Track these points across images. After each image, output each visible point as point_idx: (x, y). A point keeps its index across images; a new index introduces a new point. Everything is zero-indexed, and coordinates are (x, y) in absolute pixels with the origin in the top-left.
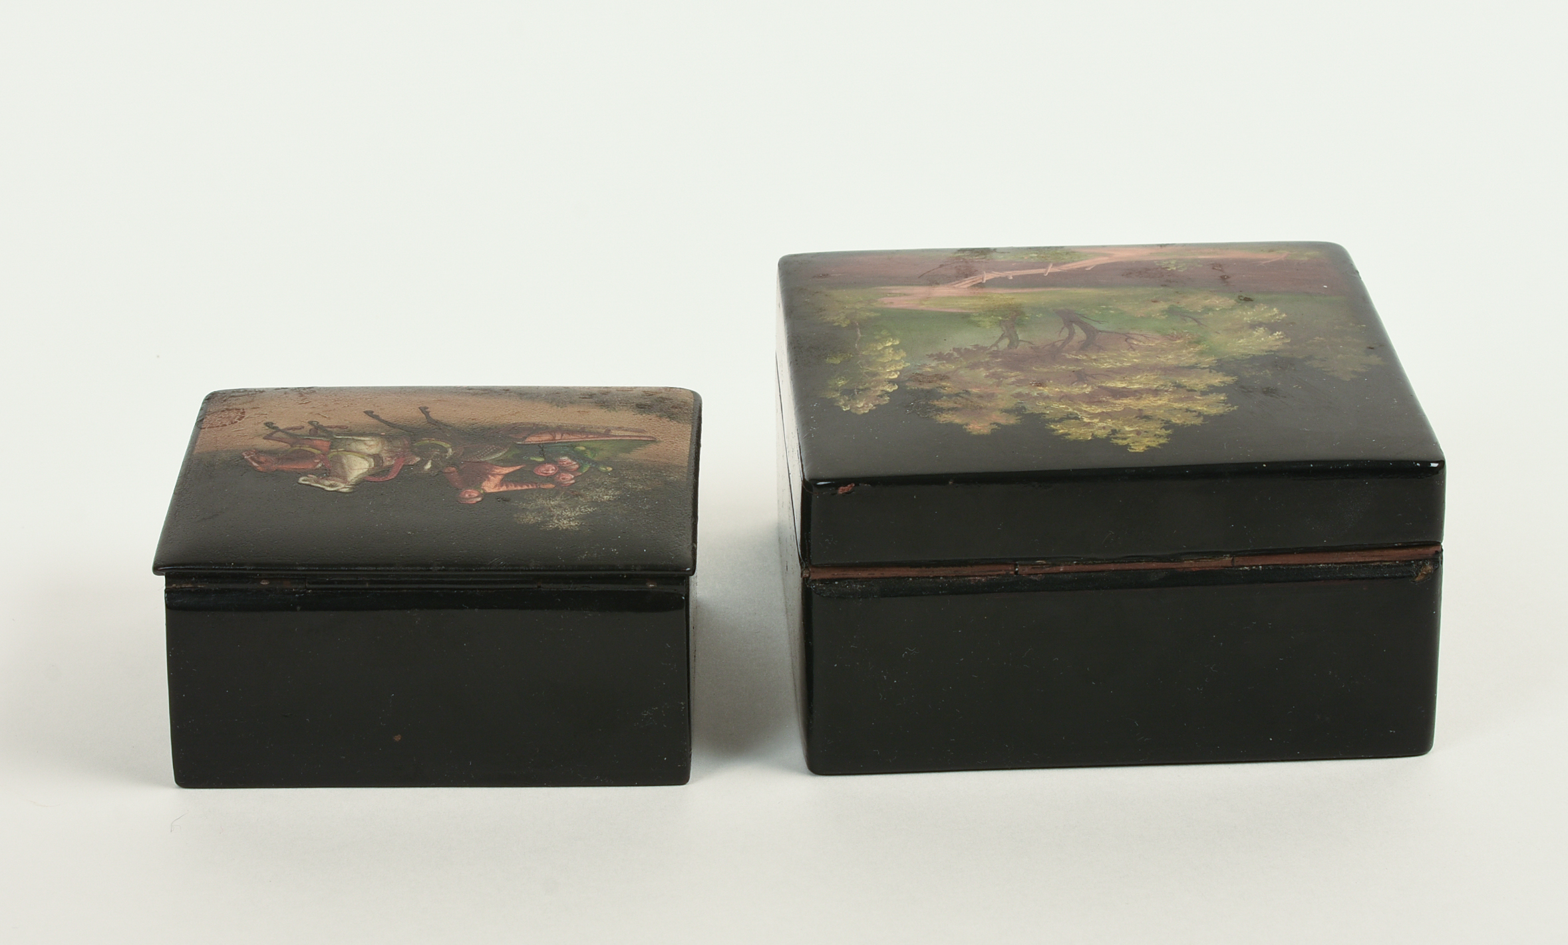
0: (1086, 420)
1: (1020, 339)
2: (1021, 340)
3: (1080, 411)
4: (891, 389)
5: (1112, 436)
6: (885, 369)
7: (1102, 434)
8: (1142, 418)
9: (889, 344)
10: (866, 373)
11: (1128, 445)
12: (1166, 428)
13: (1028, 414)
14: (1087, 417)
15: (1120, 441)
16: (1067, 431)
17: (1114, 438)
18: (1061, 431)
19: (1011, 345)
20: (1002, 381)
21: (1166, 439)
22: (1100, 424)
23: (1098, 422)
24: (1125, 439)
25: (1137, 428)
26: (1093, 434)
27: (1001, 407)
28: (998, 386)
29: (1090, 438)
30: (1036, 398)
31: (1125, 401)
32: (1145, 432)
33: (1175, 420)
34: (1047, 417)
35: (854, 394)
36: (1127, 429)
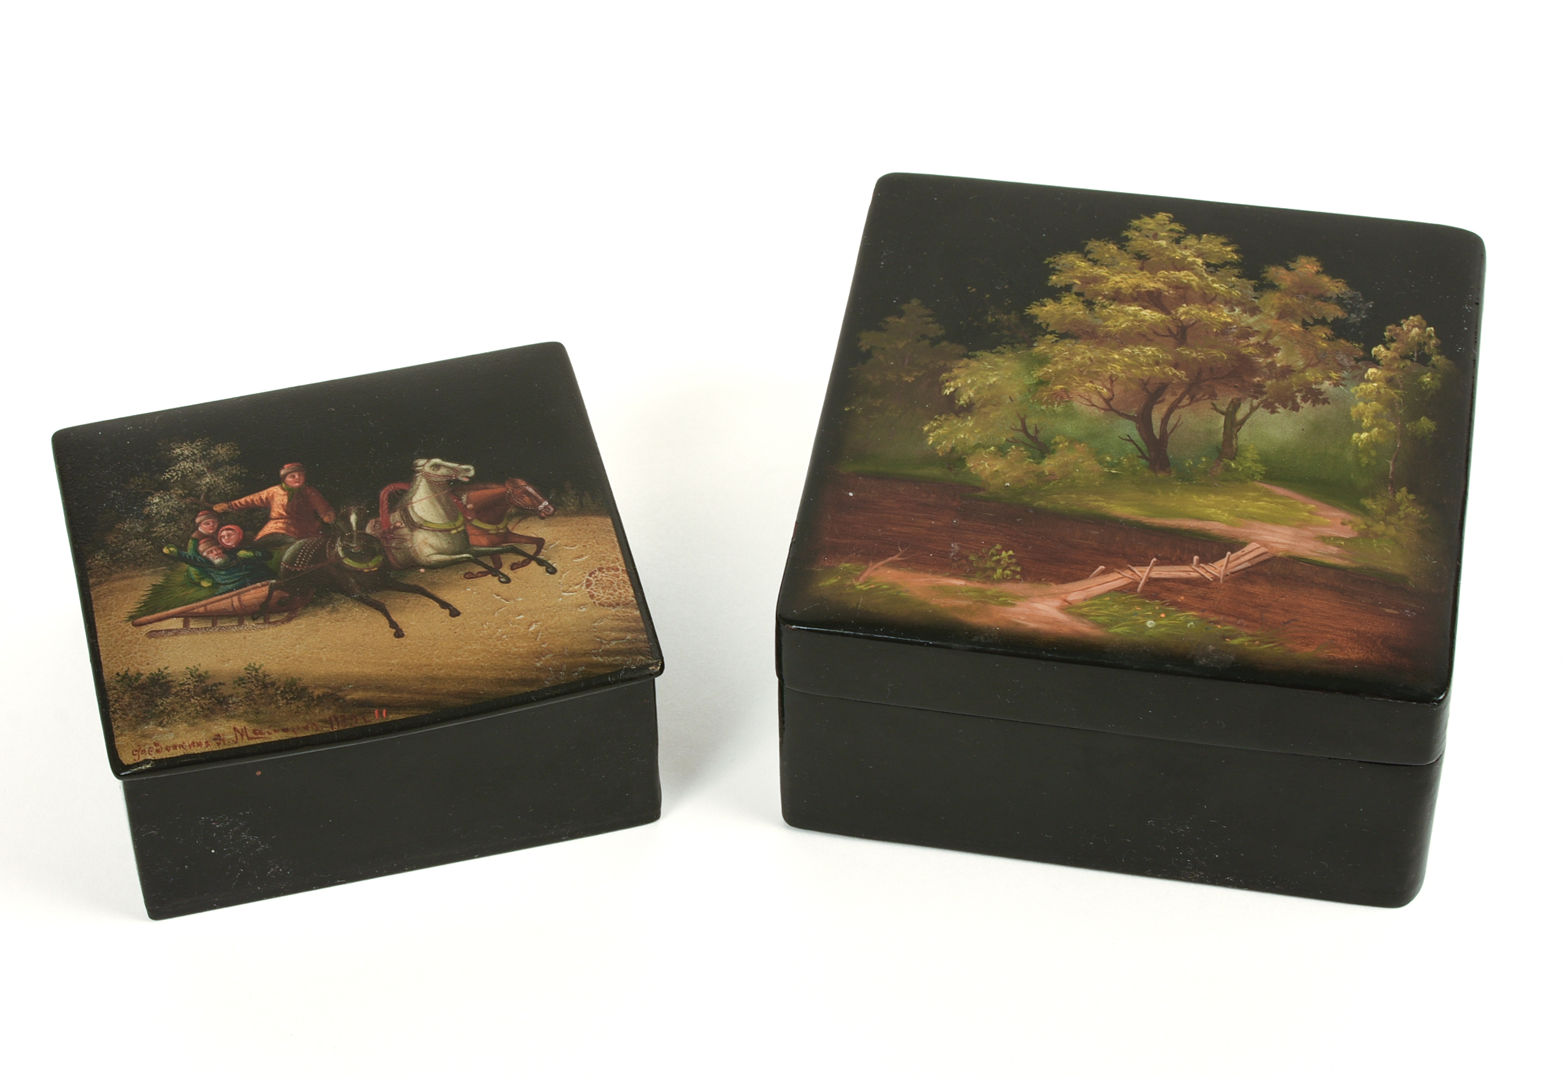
0: (1200, 261)
1: (1223, 418)
2: (1222, 413)
3: (1201, 277)
4: (1380, 350)
5: (1182, 235)
6: (1378, 388)
7: (1191, 241)
8: (1144, 256)
9: (1364, 435)
10: (1397, 387)
11: (1171, 221)
12: (1127, 239)
13: (1253, 280)
14: (1198, 265)
15: (1177, 228)
16: (1224, 249)
17: (1180, 232)
18: (1229, 249)
19: (1236, 405)
20: (1264, 340)
21: (1132, 224)
22: (1187, 253)
23: (1189, 256)
24: (1171, 230)
25: (1154, 242)
26: (1200, 241)
27: (1278, 294)
28: (1271, 331)
29: (1205, 236)
30: (1239, 304)
31: (1152, 285)
32: (1148, 237)
33: (1113, 248)
34: (1236, 271)
35: (1418, 352)
36: (1163, 243)
